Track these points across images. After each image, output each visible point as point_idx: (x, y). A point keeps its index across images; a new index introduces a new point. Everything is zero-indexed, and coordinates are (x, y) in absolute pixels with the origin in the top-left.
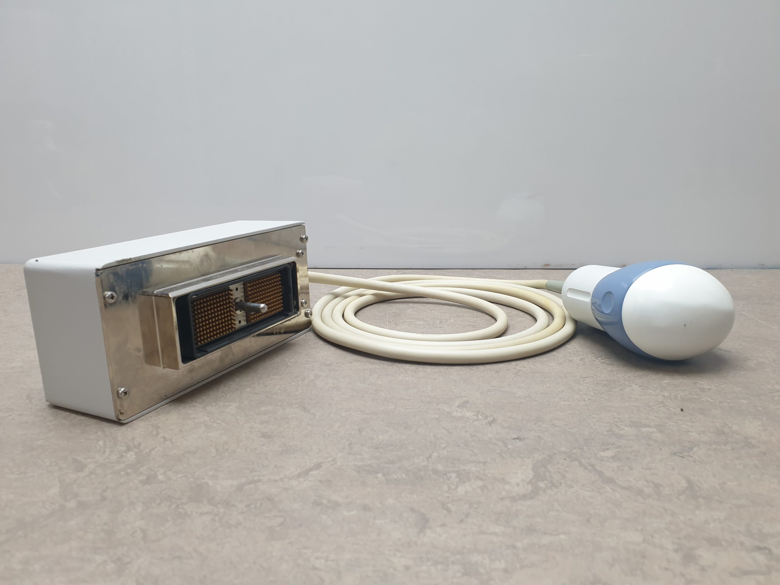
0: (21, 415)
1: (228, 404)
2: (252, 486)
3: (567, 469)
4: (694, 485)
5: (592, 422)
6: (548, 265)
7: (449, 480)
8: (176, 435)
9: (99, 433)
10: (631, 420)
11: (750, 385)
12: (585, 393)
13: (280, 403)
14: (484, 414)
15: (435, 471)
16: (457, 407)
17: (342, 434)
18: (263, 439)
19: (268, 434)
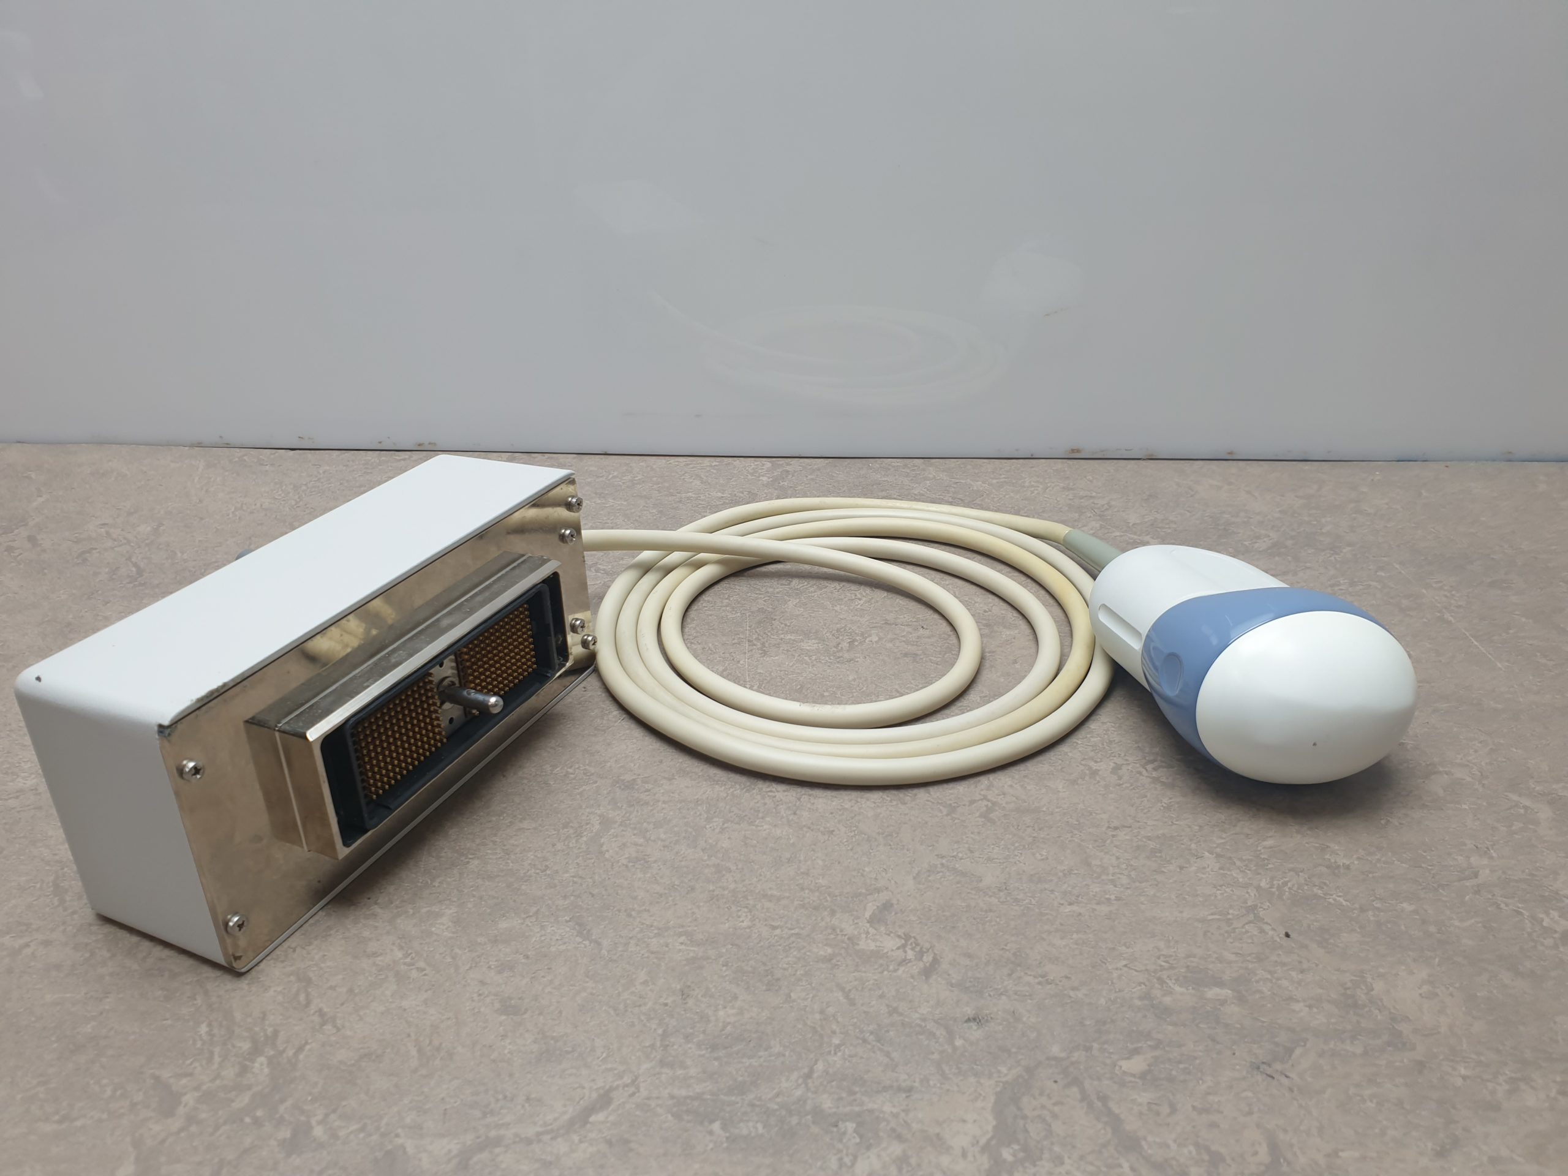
0: (47, 943)
1: (436, 909)
2: (485, 1156)
3: (1056, 1109)
4: (1282, 1160)
5: (1117, 969)
6: (1078, 451)
7: (841, 1141)
8: (342, 1004)
9: (199, 1001)
10: (1189, 964)
11: (1425, 854)
12: (1111, 877)
13: (534, 909)
14: (917, 945)
15: (818, 1113)
16: (868, 922)
17: (650, 1004)
18: (504, 1017)
19: (513, 1002)
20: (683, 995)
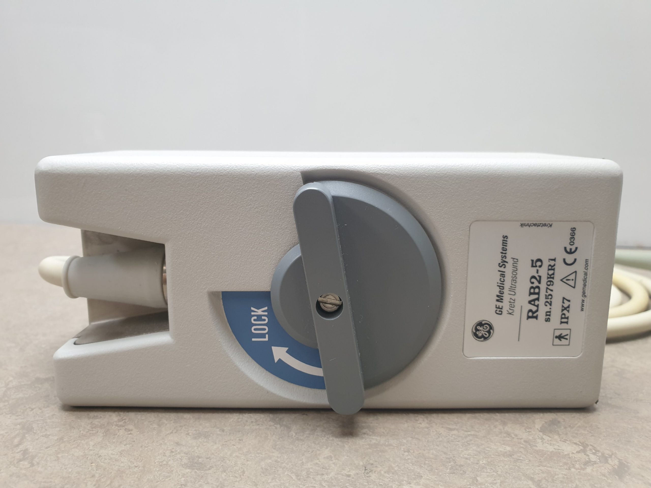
16: (540, 431)
17: (332, 474)
18: (188, 470)
19: (200, 460)
20: (365, 470)
